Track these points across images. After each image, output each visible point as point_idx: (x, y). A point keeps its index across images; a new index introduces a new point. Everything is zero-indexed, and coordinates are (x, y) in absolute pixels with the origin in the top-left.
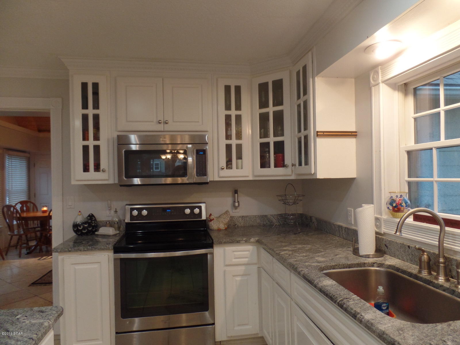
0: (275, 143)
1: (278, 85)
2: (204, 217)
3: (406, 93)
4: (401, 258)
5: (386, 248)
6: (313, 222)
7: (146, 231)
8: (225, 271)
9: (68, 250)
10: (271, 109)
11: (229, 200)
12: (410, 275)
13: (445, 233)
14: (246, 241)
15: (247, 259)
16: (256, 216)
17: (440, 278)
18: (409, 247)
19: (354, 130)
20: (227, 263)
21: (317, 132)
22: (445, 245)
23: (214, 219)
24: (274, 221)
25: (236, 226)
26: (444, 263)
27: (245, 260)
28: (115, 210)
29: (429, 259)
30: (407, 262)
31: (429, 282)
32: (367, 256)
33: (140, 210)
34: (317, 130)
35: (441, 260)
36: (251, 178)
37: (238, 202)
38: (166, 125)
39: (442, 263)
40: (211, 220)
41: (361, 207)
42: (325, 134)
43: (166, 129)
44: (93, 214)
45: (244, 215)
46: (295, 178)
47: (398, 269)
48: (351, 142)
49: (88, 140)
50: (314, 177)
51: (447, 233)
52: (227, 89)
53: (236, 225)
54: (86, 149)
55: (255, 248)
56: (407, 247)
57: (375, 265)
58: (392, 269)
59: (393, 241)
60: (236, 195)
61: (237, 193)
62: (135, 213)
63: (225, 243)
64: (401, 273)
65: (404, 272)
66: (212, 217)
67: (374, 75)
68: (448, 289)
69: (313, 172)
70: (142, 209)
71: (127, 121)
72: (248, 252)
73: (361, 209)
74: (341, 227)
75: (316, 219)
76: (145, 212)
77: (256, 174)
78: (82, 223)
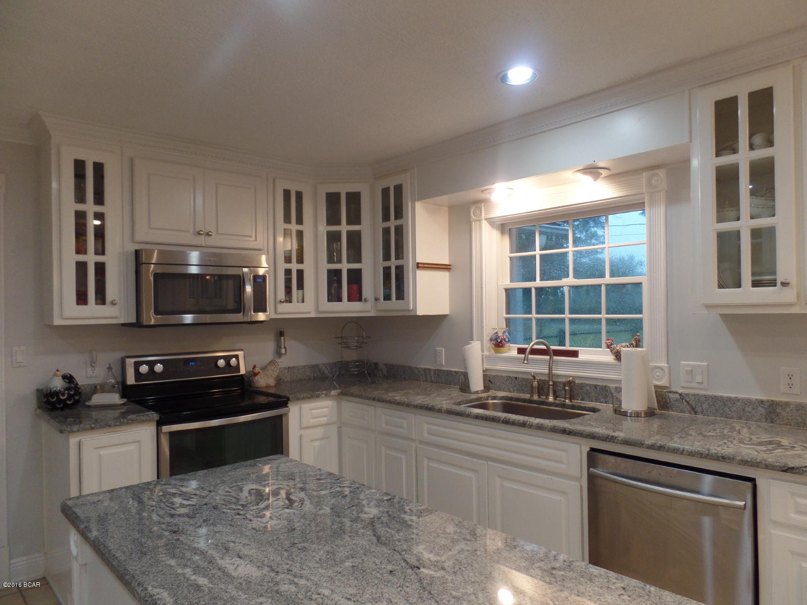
0: (349, 271)
1: (354, 199)
2: (243, 371)
3: (503, 232)
4: (506, 390)
5: (489, 383)
6: (381, 370)
7: (159, 397)
8: (301, 436)
9: (91, 427)
10: (344, 228)
11: (271, 346)
12: (524, 400)
13: (553, 361)
14: (326, 395)
15: (326, 418)
16: (305, 366)
17: (550, 398)
18: (516, 378)
19: (447, 263)
20: (304, 425)
21: (418, 263)
22: (553, 371)
23: (259, 372)
24: (326, 372)
25: (281, 381)
26: (553, 385)
27: (324, 420)
28: (108, 366)
29: (539, 385)
30: (514, 392)
31: (542, 403)
32: (477, 392)
33: (151, 364)
34: (418, 261)
35: (551, 383)
36: (313, 315)
37: (285, 348)
38: (208, 238)
39: (551, 385)
40: (256, 374)
41: (469, 344)
42: (425, 266)
43: (208, 244)
44: (71, 374)
45: (291, 365)
46: (375, 315)
47: (511, 399)
48: (444, 276)
49: (85, 253)
50: (411, 314)
51: (555, 361)
52: (287, 193)
53: (280, 379)
54: (81, 267)
55: (335, 402)
56: (514, 379)
57: (489, 398)
58: (505, 400)
59: (498, 376)
60: (283, 338)
61: (284, 336)
62: (144, 369)
63: (303, 398)
64: (514, 401)
65: (518, 400)
66: (257, 370)
67: (475, 210)
68: (559, 404)
69: (411, 308)
70: (155, 362)
71: (150, 228)
72: (326, 409)
73: (470, 346)
74: (429, 370)
75: (386, 365)
76: (159, 368)
77: (321, 309)
78: (65, 388)
